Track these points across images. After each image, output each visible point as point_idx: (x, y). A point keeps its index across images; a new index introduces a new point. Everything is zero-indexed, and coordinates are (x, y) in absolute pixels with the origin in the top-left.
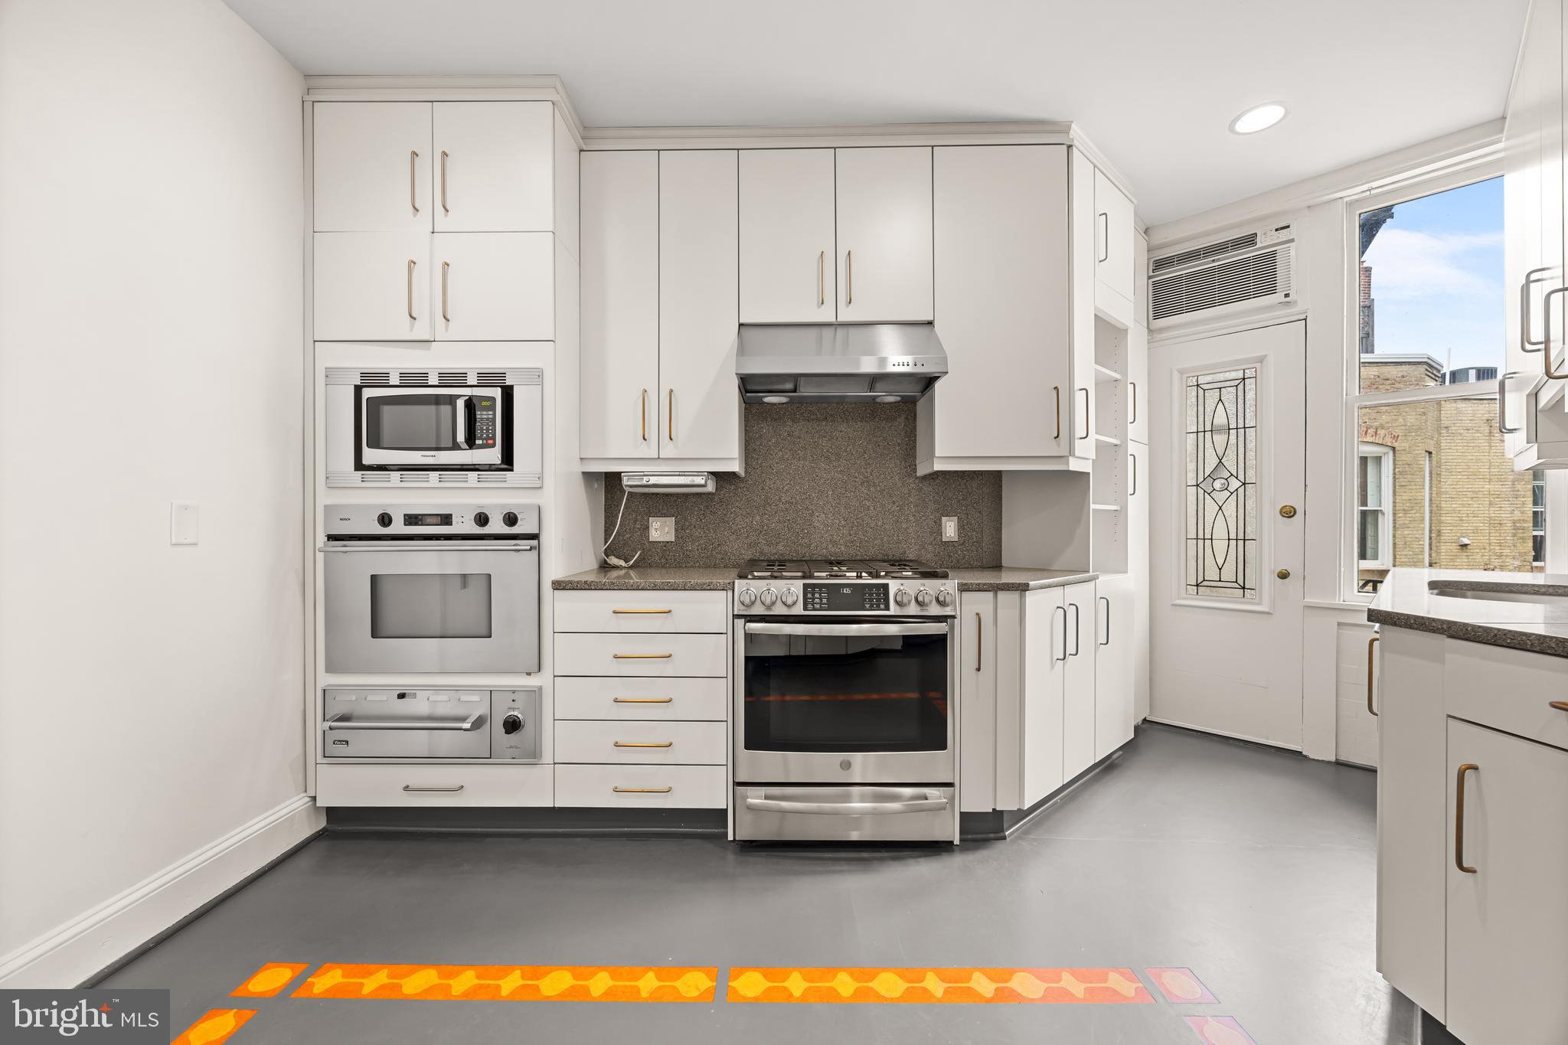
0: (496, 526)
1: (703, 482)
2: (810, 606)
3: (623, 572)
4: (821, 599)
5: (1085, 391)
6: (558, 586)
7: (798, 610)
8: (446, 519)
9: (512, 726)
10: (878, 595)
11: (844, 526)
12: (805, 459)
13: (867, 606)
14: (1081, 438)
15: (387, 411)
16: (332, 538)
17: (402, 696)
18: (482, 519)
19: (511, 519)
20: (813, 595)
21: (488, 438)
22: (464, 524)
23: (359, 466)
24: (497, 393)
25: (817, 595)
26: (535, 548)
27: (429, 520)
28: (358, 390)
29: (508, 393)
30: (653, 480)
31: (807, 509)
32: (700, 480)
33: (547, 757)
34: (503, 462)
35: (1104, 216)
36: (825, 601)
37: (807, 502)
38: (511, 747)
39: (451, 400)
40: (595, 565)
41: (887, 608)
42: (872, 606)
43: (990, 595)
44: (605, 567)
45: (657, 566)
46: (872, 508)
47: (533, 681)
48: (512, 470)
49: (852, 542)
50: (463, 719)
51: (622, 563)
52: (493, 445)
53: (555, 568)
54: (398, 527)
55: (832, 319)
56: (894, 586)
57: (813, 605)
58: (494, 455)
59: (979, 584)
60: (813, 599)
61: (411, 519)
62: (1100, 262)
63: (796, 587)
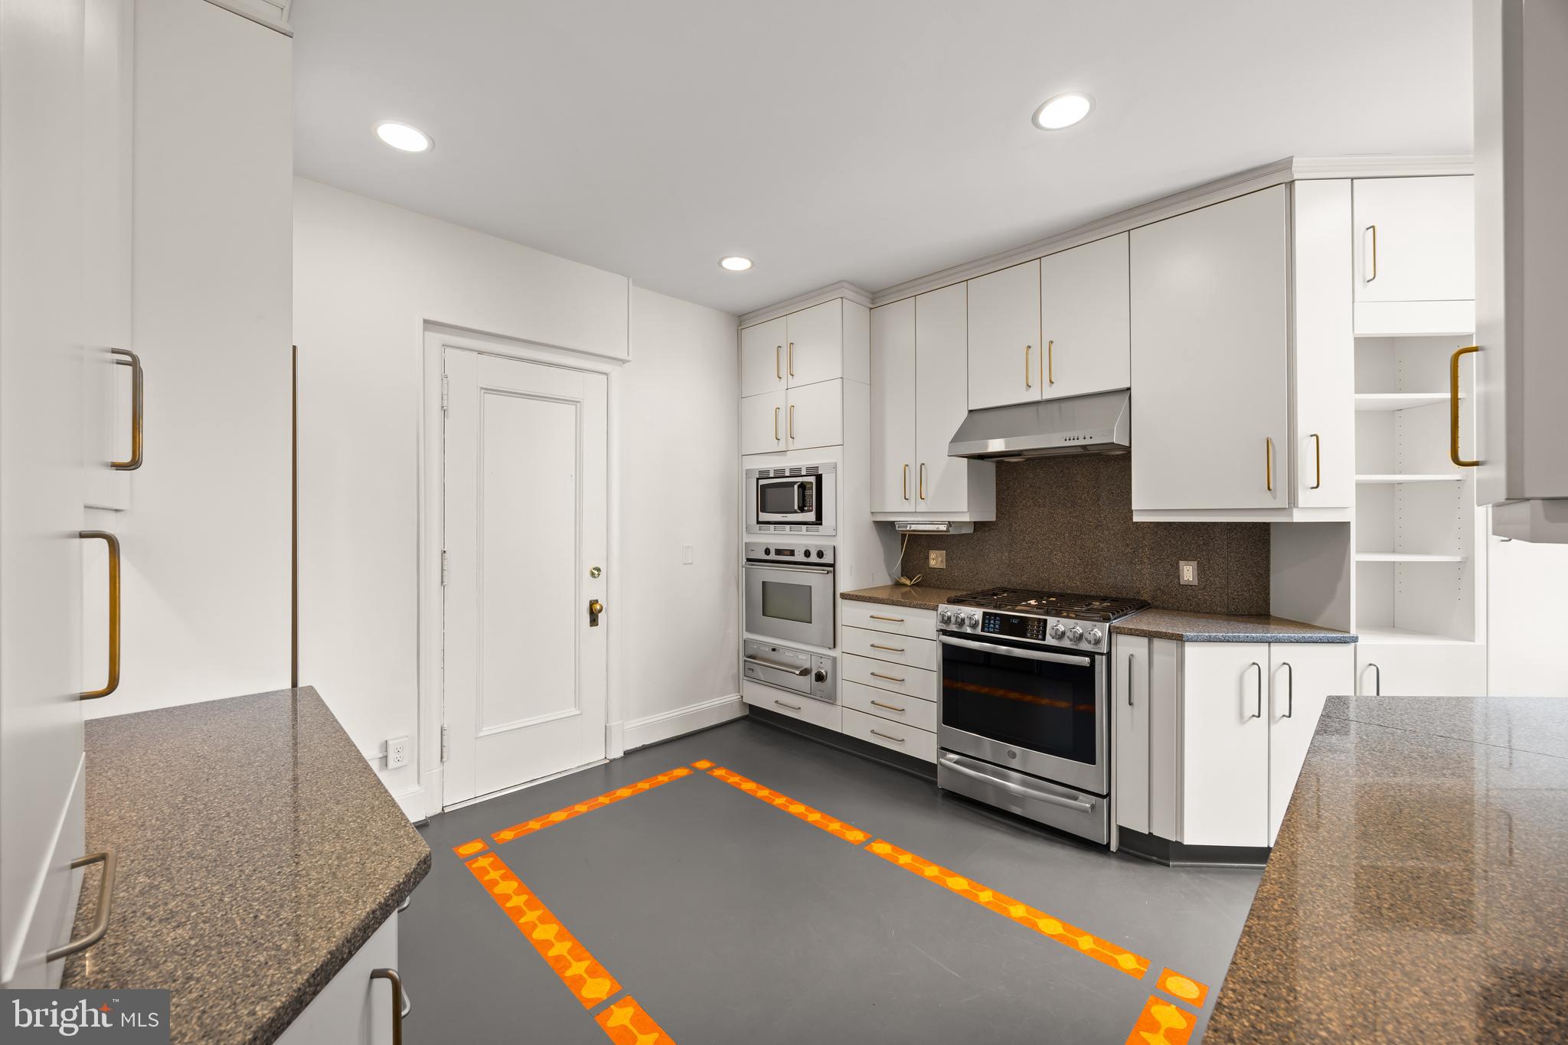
0: (814, 558)
1: (945, 529)
2: (986, 629)
3: (908, 589)
4: (995, 625)
5: (1315, 437)
6: (844, 596)
7: (978, 631)
8: (792, 553)
9: (820, 677)
10: (1039, 627)
11: (1079, 564)
12: (1044, 506)
13: (1029, 635)
14: (1312, 488)
15: (769, 491)
16: (749, 560)
17: (774, 650)
18: (807, 554)
19: (820, 554)
20: (990, 621)
21: (810, 506)
22: (799, 557)
23: (758, 522)
24: (812, 479)
25: (992, 622)
26: (831, 572)
27: (786, 552)
28: (758, 479)
29: (819, 478)
30: (914, 527)
31: (1047, 548)
32: (943, 528)
33: (839, 702)
34: (817, 519)
35: (1372, 229)
36: (997, 626)
37: (1047, 542)
38: (820, 690)
39: (792, 484)
40: (889, 582)
41: (1044, 639)
42: (1032, 635)
43: (1145, 640)
44: (898, 584)
45: (934, 587)
46: (1106, 549)
47: (832, 653)
48: (821, 524)
49: (1087, 579)
50: (797, 668)
51: (908, 582)
52: (812, 511)
53: (845, 585)
54: (773, 556)
55: (1038, 398)
56: (1052, 621)
57: (988, 628)
58: (811, 516)
59: (1131, 629)
60: (989, 624)
61: (779, 552)
62: (1368, 281)
63: (977, 613)
